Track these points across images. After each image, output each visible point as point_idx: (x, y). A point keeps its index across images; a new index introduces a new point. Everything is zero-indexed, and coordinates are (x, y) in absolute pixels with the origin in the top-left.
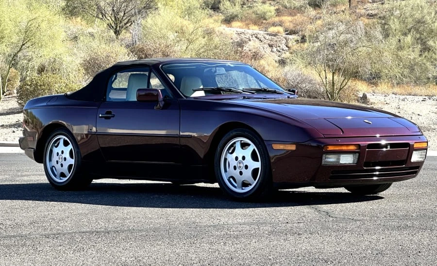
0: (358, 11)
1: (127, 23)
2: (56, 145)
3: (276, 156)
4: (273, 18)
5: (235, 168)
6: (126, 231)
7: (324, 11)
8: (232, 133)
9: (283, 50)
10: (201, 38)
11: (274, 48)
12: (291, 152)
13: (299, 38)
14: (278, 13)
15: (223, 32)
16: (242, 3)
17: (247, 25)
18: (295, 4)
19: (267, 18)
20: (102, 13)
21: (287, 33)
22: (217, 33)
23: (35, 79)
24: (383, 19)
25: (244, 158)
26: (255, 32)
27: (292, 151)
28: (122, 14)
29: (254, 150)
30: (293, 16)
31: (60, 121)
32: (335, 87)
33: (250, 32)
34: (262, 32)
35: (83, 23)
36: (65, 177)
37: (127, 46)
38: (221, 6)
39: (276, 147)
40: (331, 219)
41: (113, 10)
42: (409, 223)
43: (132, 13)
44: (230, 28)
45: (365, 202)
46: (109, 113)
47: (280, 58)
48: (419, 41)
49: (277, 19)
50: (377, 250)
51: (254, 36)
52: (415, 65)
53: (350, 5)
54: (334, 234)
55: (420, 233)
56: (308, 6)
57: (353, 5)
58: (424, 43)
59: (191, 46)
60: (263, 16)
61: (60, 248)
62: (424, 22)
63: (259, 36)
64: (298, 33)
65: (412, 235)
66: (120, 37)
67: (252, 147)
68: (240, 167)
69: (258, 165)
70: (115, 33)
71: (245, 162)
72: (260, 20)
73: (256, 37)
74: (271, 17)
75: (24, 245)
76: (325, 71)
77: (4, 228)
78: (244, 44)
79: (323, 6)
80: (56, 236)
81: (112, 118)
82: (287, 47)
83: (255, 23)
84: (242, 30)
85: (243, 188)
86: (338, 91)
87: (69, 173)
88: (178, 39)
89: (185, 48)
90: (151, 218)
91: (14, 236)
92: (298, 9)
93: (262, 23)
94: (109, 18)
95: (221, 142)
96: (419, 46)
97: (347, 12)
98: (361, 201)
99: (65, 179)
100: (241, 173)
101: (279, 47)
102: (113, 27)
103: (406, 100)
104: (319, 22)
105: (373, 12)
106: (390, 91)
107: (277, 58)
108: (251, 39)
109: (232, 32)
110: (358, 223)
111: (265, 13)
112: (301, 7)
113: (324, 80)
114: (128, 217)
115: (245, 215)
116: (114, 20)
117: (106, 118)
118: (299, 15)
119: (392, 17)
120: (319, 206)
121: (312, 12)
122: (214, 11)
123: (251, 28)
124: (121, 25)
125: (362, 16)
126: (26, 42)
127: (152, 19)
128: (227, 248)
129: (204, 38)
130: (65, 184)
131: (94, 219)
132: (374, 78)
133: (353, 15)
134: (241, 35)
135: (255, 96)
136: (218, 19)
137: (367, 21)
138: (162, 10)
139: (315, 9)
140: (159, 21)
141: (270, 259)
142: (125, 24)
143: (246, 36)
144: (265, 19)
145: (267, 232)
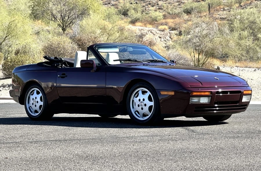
0: (214, 16)
1: (70, 23)
2: (32, 94)
3: (163, 98)
4: (161, 20)
5: (139, 106)
6: (76, 140)
7: (193, 16)
8: (137, 85)
9: (168, 40)
10: (116, 33)
11: (162, 38)
12: (171, 97)
13: (178, 33)
14: (164, 17)
15: (130, 29)
16: (142, 11)
17: (145, 24)
18: (175, 12)
19: (157, 20)
20: (54, 18)
21: (170, 29)
22: (127, 29)
23: (13, 58)
24: (230, 21)
25: (144, 100)
26: (150, 29)
27: (173, 96)
28: (67, 18)
29: (150, 95)
30: (174, 19)
31: (34, 80)
32: (200, 63)
33: (147, 29)
34: (155, 29)
35: (42, 24)
36: (38, 112)
37: (71, 38)
38: (129, 13)
39: (163, 93)
40: (195, 134)
41: (61, 15)
42: (240, 135)
43: (73, 17)
44: (134, 27)
45: (215, 126)
46: (64, 74)
47: (166, 45)
48: (252, 34)
49: (164, 21)
50: (220, 147)
51: (149, 31)
52: (249, 49)
53: (209, 12)
54: (196, 141)
55: (245, 140)
56: (183, 13)
57: (211, 12)
58: (255, 36)
59: (110, 38)
60: (155, 19)
61: (39, 148)
62: (255, 23)
63: (153, 31)
64: (177, 29)
65: (241, 141)
66: (66, 32)
67: (149, 93)
68: (142, 105)
69: (152, 104)
70: (63, 30)
71: (145, 102)
72: (153, 22)
73: (151, 32)
74: (160, 19)
75: (18, 147)
76: (194, 52)
77: (5, 139)
78: (143, 37)
79: (192, 13)
80: (36, 142)
81: (65, 77)
82: (170, 38)
83: (150, 24)
84: (142, 28)
85: (144, 117)
86: (201, 65)
87: (40, 110)
88: (102, 33)
89: (106, 39)
90: (90, 134)
91: (12, 143)
92: (177, 14)
93: (155, 23)
94: (59, 21)
95: (130, 91)
96: (252, 37)
97: (207, 16)
98: (213, 125)
99: (37, 114)
100: (142, 109)
101: (165, 38)
102: (61, 26)
103: (244, 70)
104: (190, 23)
105: (224, 17)
106: (234, 65)
107: (164, 45)
108: (148, 33)
109: (136, 29)
110: (210, 135)
111: (156, 17)
112: (179, 13)
113: (193, 58)
114: (77, 133)
115: (145, 132)
116: (62, 21)
117: (62, 77)
118: (177, 18)
119: (236, 20)
120: (188, 127)
121: (186, 17)
122: (124, 16)
123: (147, 26)
124: (66, 25)
125: (216, 19)
126: (8, 35)
127: (86, 21)
128: (135, 147)
129: (118, 33)
130: (38, 116)
131: (57, 134)
132: (224, 57)
133: (211, 18)
134: (142, 31)
135: (150, 64)
136: (127, 21)
137: (219, 22)
138: (92, 16)
139: (188, 15)
140: (90, 22)
141: (159, 152)
142: (69, 24)
143: (144, 32)
144: (156, 21)
145: (157, 140)
